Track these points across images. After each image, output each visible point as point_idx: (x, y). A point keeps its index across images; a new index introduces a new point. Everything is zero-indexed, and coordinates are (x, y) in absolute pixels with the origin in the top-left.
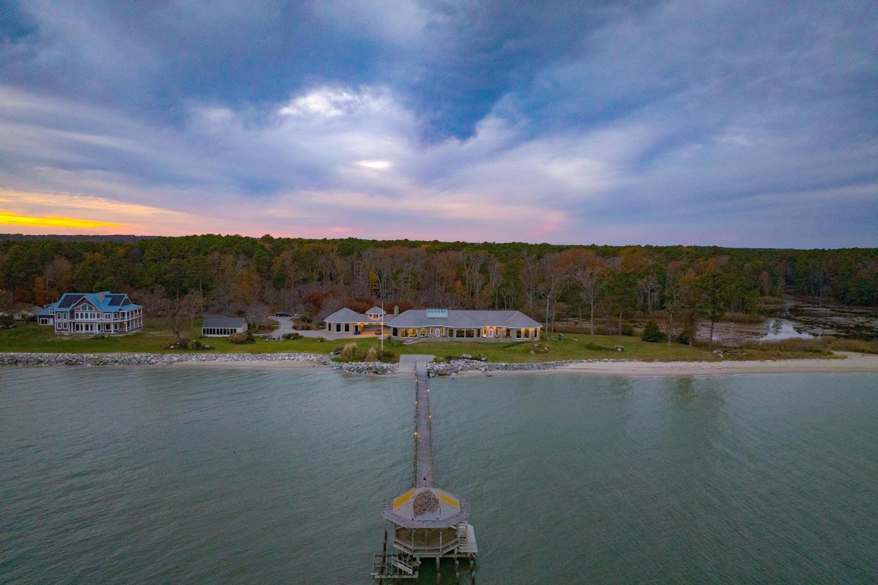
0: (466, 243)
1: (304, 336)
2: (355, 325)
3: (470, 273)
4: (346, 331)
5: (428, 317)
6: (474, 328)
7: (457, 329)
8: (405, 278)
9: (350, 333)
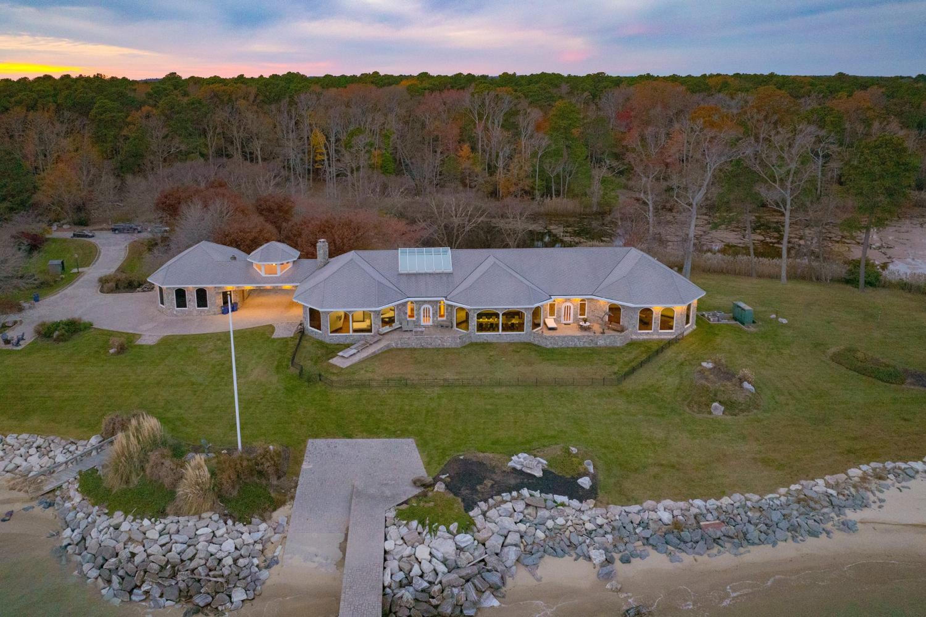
0: (474, 76)
1: (95, 326)
2: (221, 291)
3: (486, 129)
4: (199, 306)
5: (403, 272)
6: (526, 309)
7: (479, 312)
8: (366, 144)
9: (209, 311)
